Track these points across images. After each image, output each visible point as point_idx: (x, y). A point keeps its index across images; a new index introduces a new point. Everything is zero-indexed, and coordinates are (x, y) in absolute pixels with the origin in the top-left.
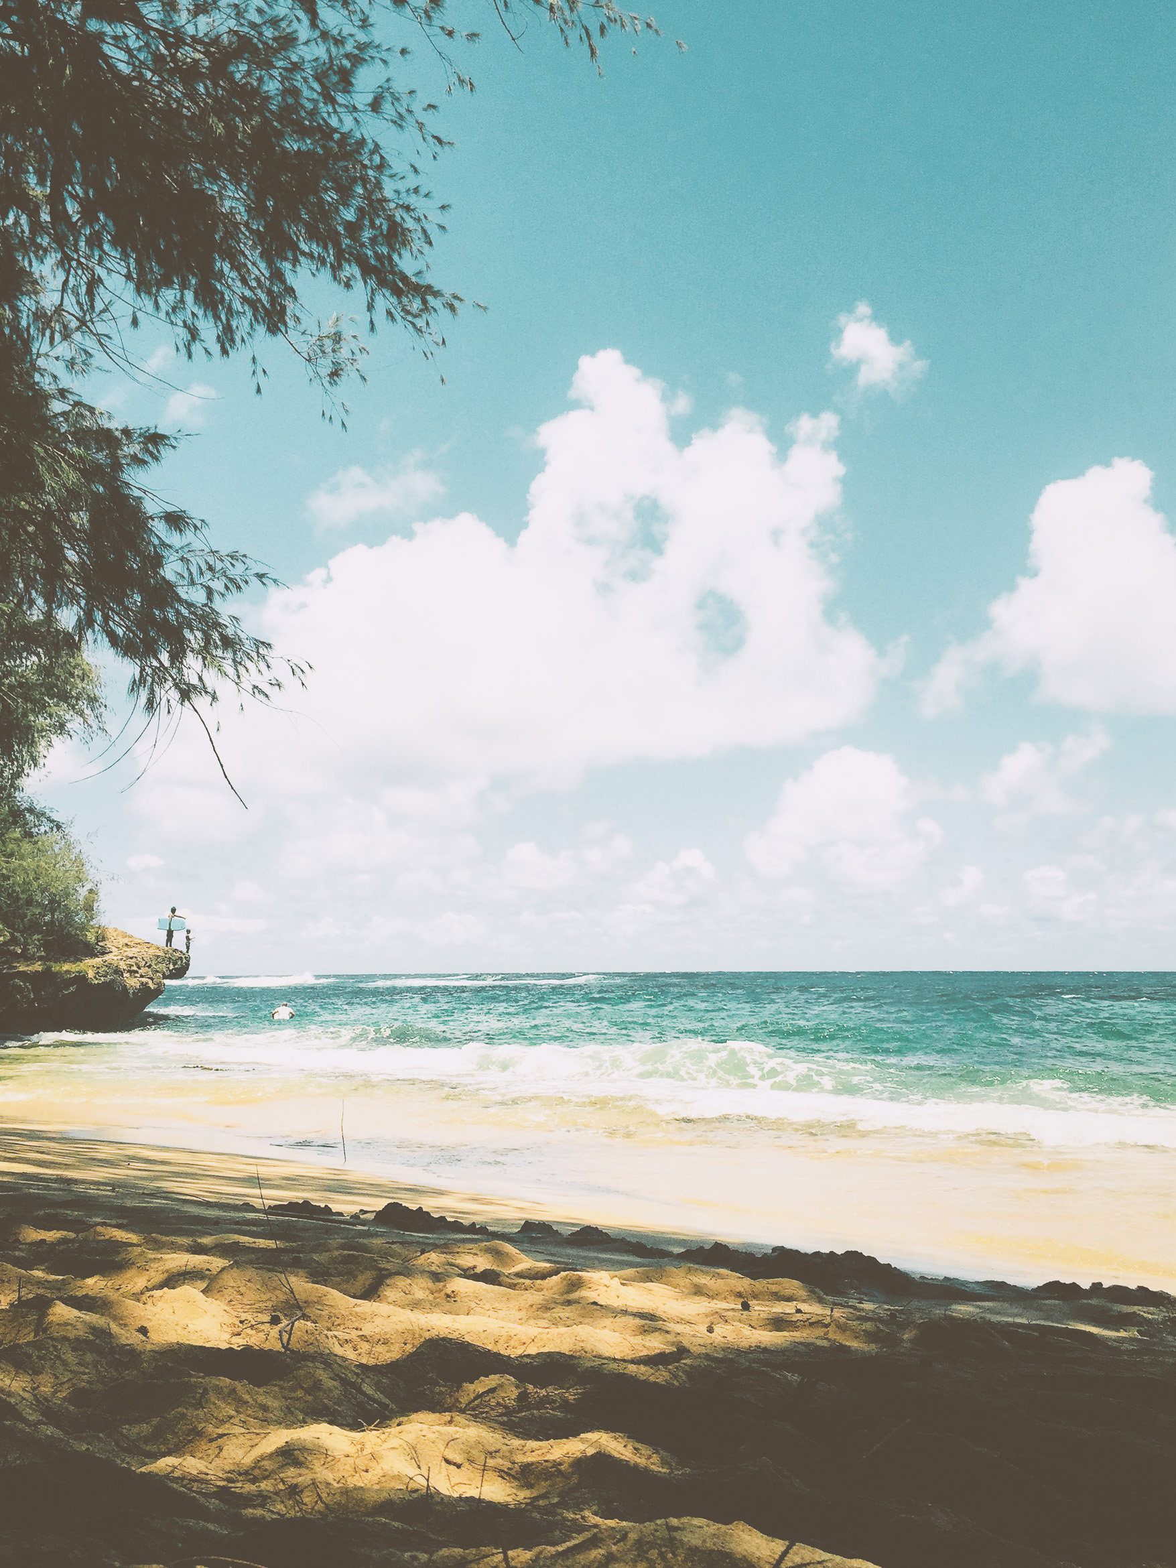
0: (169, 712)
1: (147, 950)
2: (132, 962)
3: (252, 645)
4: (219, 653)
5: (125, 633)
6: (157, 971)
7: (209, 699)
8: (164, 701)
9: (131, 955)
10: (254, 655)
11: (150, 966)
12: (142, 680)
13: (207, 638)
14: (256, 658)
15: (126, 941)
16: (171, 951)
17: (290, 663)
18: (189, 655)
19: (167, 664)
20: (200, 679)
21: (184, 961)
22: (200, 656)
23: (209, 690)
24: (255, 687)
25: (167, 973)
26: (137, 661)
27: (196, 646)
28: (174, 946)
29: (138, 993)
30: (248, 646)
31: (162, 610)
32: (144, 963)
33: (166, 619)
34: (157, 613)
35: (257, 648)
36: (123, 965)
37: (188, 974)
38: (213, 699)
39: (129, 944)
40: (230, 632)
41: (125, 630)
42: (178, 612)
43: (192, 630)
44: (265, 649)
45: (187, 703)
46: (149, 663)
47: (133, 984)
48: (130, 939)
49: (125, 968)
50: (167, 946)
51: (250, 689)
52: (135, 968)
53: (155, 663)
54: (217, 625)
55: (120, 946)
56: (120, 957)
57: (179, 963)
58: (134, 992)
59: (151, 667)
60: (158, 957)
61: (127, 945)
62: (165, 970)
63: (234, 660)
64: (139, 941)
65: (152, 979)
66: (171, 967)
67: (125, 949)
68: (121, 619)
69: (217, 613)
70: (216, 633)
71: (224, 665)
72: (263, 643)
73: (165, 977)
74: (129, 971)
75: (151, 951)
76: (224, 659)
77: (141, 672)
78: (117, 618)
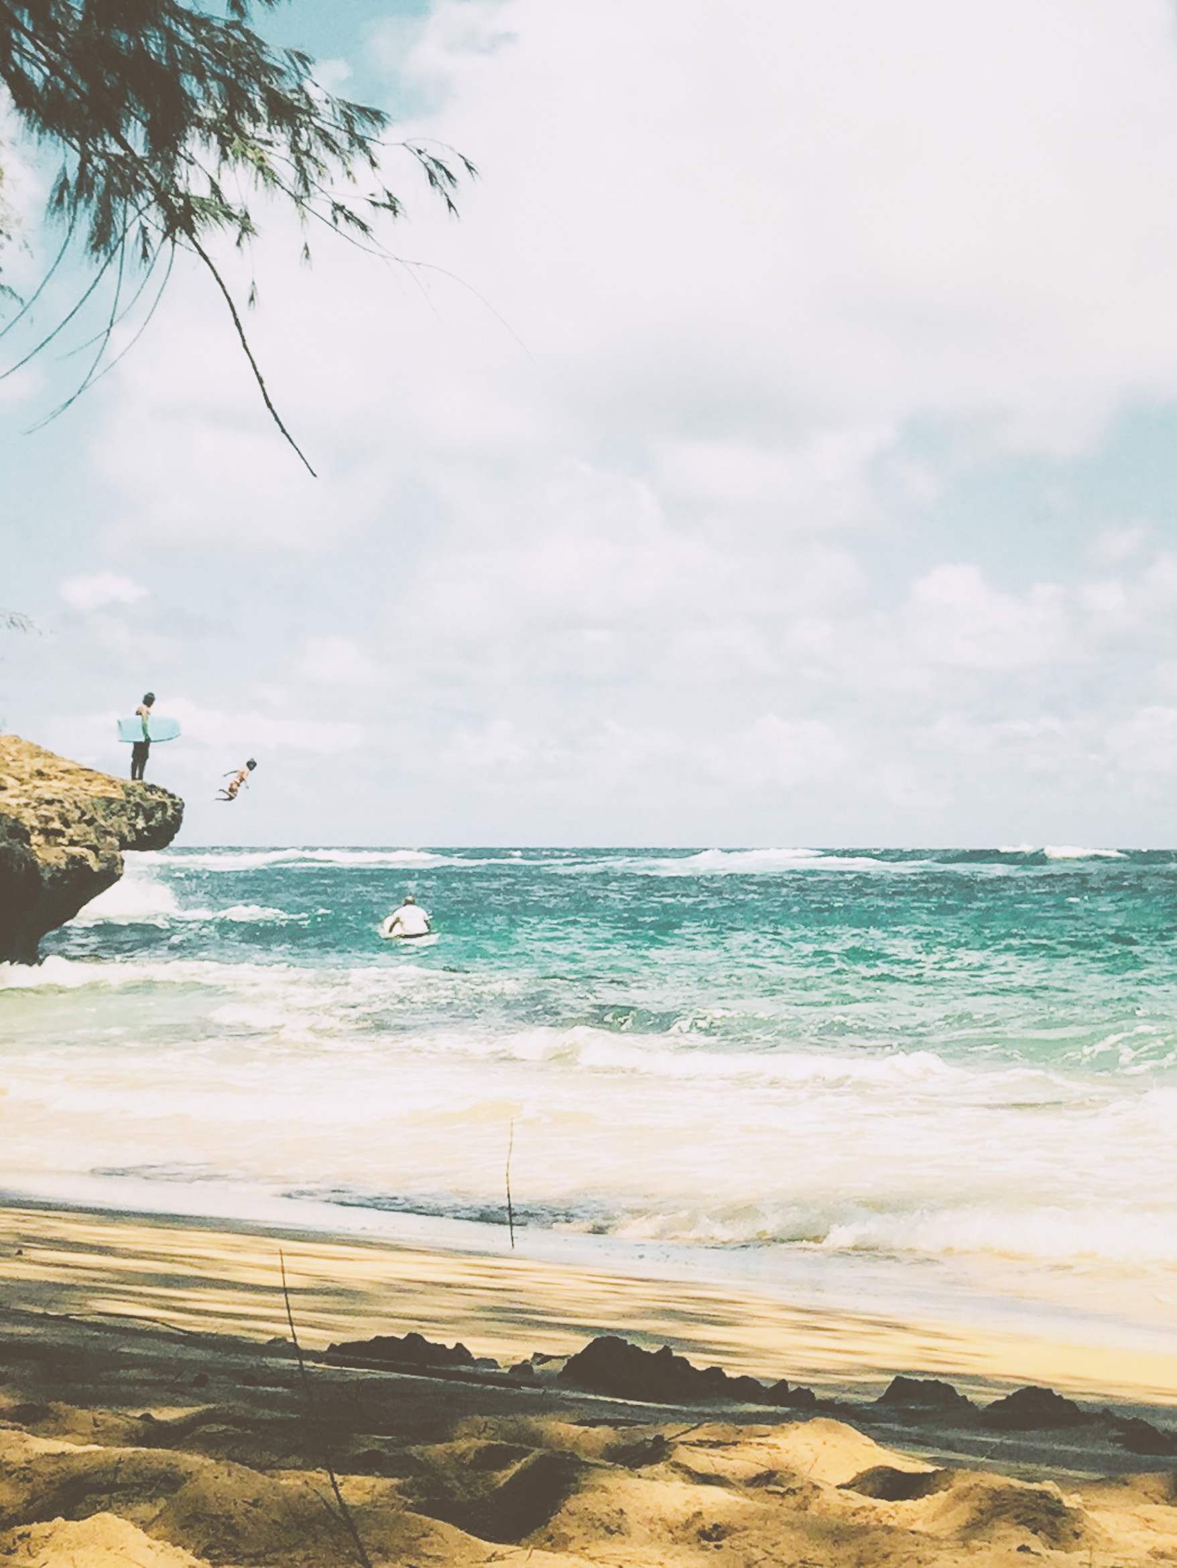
0: (145, 255)
1: (85, 785)
2: (51, 811)
3: (338, 116)
4: (262, 131)
5: (47, 79)
6: (110, 833)
7: (233, 229)
8: (134, 231)
9: (48, 796)
10: (342, 138)
11: (91, 822)
12: (85, 184)
13: (236, 99)
14: (345, 145)
15: (38, 764)
16: (140, 790)
17: (424, 158)
18: (194, 133)
19: (140, 151)
20: (215, 189)
21: (170, 812)
22: (214, 137)
23: (236, 211)
24: (339, 208)
25: (131, 837)
26: (75, 142)
27: (209, 114)
28: (148, 779)
29: (62, 879)
30: (327, 118)
31: (134, 34)
32: (77, 814)
33: (142, 53)
34: (123, 38)
35: (350, 120)
36: (29, 819)
37: (179, 840)
38: (244, 229)
39: (45, 770)
40: (285, 86)
41: (47, 71)
42: (171, 38)
43: (201, 80)
44: (368, 124)
45: (182, 237)
46: (100, 146)
47: (53, 860)
48: (49, 761)
49: (36, 823)
50: (134, 778)
51: (327, 211)
52: (57, 825)
53: (115, 149)
54: (259, 69)
55: (26, 776)
56: (23, 800)
57: (159, 815)
58: (52, 879)
59: (104, 155)
60: (110, 801)
61: (40, 774)
62: (125, 831)
63: (294, 148)
64: (68, 766)
65: (95, 849)
66: (140, 823)
67: (37, 782)
68: (38, 48)
69: (261, 43)
70: (256, 87)
71: (271, 158)
72: (362, 110)
73: (125, 845)
74: (43, 832)
75: (96, 789)
76: (269, 143)
77: (82, 168)
78: (28, 46)
